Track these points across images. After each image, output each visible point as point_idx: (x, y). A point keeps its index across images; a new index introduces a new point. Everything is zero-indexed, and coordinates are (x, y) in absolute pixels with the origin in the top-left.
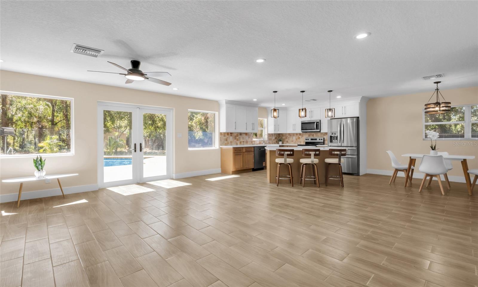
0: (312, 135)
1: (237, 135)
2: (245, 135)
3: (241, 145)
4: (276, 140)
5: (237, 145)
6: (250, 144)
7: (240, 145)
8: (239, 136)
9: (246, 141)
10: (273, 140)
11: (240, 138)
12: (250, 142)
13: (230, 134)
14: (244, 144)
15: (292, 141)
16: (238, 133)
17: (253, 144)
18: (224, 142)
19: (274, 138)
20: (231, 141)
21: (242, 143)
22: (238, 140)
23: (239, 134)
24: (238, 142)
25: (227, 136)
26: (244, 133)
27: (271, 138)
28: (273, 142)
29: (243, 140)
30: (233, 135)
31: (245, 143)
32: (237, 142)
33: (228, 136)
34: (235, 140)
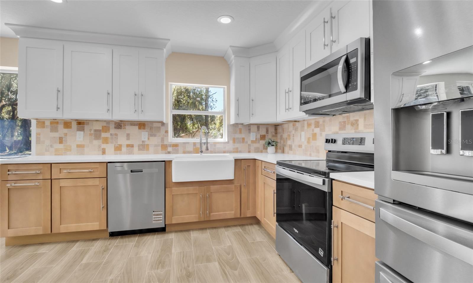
0: (352, 124)
1: (106, 129)
2: (137, 127)
3: (120, 154)
4: (263, 142)
5: (104, 152)
6: (156, 152)
7: (116, 154)
8: (113, 131)
9: (141, 143)
10: (253, 142)
11: (116, 135)
12: (156, 146)
13: (74, 125)
14: (131, 153)
15: (300, 146)
16: (108, 122)
17: (169, 153)
18: (51, 146)
19: (253, 136)
20: (79, 143)
21: (124, 149)
22: (106, 141)
23: (112, 126)
24: (110, 147)
25: (62, 131)
26: (133, 123)
27: (243, 136)
28: (252, 148)
29: (129, 142)
30: (86, 127)
31: (136, 149)
32: (104, 146)
33: (66, 131)
34: (96, 142)
